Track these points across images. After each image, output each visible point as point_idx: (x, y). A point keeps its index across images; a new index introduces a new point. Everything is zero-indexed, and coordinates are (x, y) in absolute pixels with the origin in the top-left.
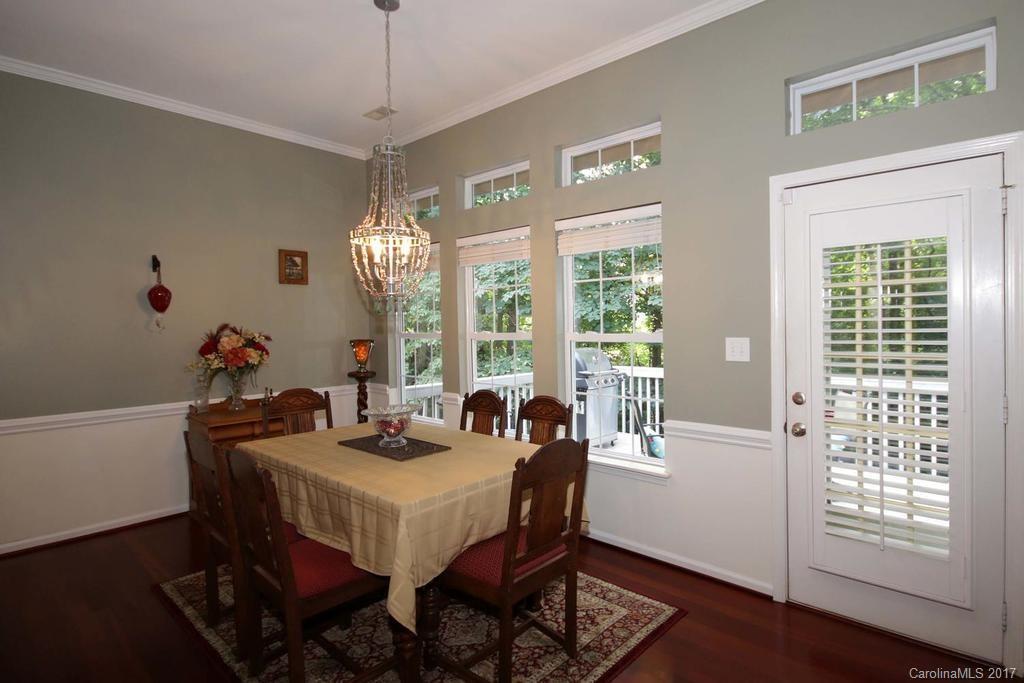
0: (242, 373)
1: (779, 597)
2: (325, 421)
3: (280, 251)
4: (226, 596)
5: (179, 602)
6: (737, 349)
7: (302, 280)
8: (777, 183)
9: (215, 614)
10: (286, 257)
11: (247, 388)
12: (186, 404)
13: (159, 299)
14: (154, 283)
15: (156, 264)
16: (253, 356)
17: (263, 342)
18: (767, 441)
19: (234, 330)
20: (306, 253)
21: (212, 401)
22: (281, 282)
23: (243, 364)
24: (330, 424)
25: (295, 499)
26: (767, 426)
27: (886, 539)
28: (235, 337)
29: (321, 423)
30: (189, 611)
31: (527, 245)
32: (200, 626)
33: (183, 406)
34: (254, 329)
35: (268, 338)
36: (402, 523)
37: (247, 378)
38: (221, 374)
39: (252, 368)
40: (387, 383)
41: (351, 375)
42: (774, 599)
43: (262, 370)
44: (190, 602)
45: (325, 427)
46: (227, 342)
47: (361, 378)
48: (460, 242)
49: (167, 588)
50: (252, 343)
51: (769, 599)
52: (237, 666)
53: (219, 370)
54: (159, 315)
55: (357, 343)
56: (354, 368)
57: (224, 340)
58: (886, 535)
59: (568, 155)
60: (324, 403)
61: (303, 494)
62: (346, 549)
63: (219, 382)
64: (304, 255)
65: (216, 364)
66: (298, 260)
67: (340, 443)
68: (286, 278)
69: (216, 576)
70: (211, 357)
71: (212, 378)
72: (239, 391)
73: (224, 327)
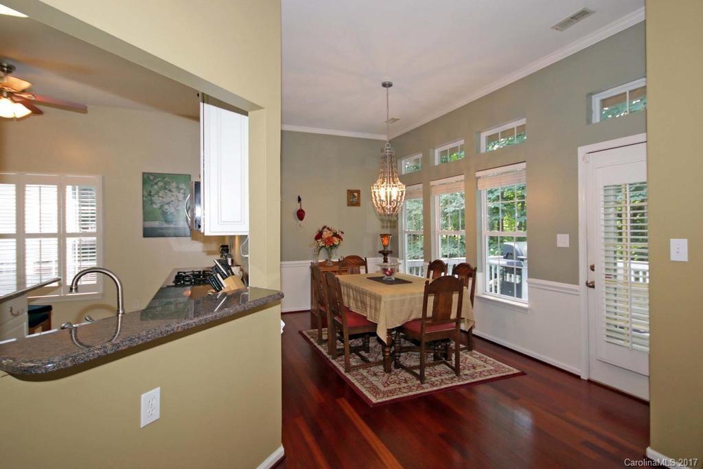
0: (331, 249)
1: (584, 377)
2: (365, 270)
3: (348, 191)
4: (325, 337)
5: (309, 337)
6: (563, 241)
7: (358, 204)
8: (582, 151)
9: (321, 342)
10: (350, 193)
11: (334, 256)
12: (310, 261)
13: (300, 215)
14: (299, 208)
15: (299, 200)
16: (336, 241)
17: (340, 235)
18: (576, 291)
19: (328, 229)
20: (359, 191)
21: (320, 261)
22: (348, 205)
23: (332, 245)
24: (367, 272)
25: (349, 296)
26: (577, 283)
27: (634, 345)
28: (329, 232)
29: (363, 271)
30: (312, 340)
31: (463, 184)
32: (316, 344)
33: (308, 263)
34: (336, 229)
35: (342, 233)
36: (382, 302)
37: (333, 251)
38: (323, 249)
39: (335, 246)
40: (398, 257)
41: (380, 252)
42: (582, 377)
43: (339, 247)
44: (312, 337)
45: (365, 272)
46: (326, 234)
47: (385, 254)
48: (432, 183)
49: (304, 332)
50: (335, 235)
51: (578, 377)
52: (328, 356)
53: (322, 247)
54: (301, 222)
55: (383, 236)
56: (382, 249)
57: (325, 233)
58: (634, 343)
59: (484, 135)
60: (365, 263)
61: (352, 295)
62: (365, 315)
63: (323, 252)
64: (358, 192)
65: (322, 244)
66: (356, 194)
67: (368, 278)
68: (351, 204)
69: (322, 331)
70: (320, 241)
71: (320, 250)
72: (330, 257)
73: (324, 227)
